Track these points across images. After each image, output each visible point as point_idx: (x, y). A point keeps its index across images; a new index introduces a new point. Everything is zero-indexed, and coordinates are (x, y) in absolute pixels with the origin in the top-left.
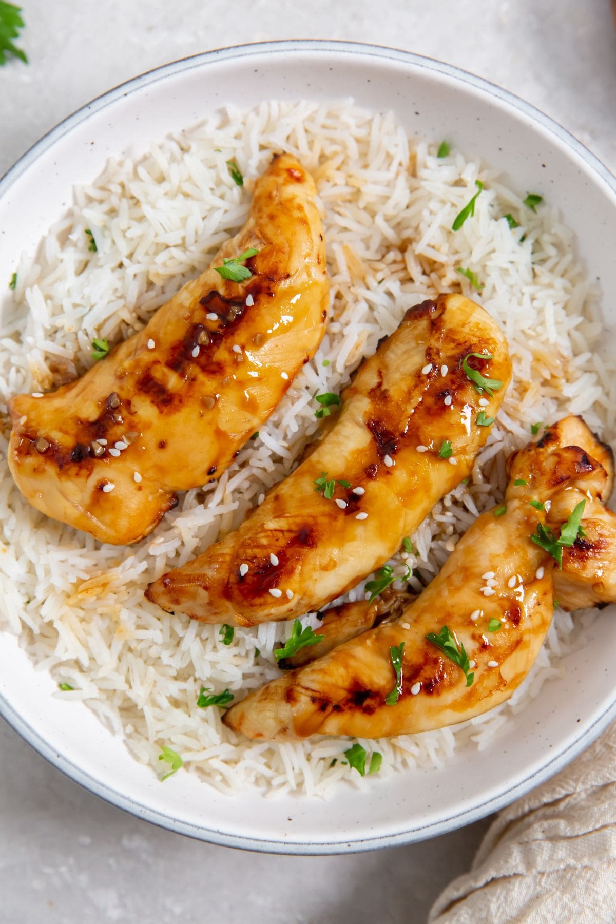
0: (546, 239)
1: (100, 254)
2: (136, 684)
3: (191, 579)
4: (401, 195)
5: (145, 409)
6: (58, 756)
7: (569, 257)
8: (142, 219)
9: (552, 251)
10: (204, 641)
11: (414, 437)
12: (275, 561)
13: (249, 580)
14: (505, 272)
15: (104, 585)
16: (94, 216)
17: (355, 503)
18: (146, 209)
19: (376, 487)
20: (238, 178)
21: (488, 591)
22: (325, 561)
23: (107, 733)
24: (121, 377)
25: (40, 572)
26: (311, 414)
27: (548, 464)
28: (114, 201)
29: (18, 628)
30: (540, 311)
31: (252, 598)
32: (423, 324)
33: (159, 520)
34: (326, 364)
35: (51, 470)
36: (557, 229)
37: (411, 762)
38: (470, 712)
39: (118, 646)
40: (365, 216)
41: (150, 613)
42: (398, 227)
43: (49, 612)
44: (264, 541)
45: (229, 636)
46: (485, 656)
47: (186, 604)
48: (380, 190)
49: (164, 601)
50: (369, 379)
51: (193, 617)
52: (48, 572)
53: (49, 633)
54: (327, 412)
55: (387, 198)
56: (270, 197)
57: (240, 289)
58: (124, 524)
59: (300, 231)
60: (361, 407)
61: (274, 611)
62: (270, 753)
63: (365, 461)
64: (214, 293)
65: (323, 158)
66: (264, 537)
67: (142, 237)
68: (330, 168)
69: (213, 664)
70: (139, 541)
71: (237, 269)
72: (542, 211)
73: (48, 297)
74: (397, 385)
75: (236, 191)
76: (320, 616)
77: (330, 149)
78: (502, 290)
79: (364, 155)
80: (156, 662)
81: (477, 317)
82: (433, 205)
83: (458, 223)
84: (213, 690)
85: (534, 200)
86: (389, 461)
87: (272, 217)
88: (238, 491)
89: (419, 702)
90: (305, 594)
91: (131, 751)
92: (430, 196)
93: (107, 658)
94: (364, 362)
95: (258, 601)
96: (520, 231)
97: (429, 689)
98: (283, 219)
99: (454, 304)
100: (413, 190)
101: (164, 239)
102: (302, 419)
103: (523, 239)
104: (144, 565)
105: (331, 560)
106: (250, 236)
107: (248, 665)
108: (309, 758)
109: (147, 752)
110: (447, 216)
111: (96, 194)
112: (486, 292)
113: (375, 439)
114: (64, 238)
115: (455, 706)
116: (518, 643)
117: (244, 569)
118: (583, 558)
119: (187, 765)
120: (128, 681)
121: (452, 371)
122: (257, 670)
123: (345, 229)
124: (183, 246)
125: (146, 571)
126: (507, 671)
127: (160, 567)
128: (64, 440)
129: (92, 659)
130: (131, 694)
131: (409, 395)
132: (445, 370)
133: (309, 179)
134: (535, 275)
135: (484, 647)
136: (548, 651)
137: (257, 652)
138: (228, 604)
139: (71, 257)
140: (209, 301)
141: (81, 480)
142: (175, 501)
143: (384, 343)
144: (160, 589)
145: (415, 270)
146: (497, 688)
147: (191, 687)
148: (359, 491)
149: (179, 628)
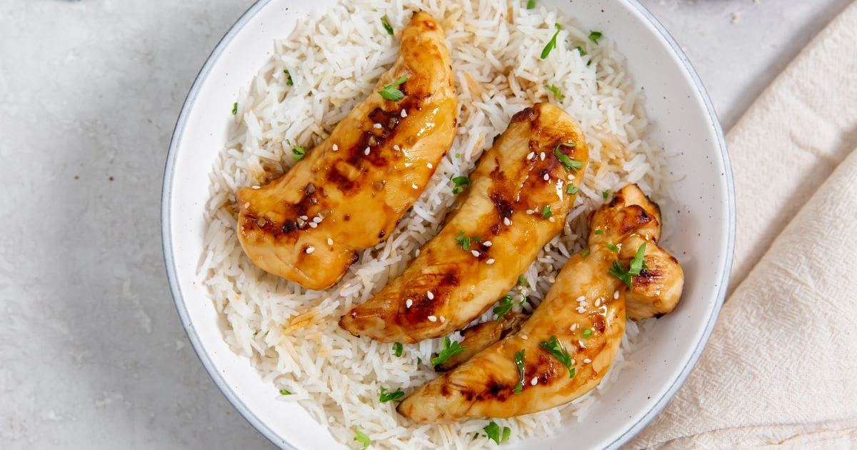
0: (605, 62)
1: (295, 86)
2: (335, 388)
3: (371, 312)
4: (503, 36)
5: (333, 193)
6: (284, 442)
7: (622, 74)
8: (324, 60)
9: (610, 71)
10: (382, 355)
11: (524, 204)
12: (431, 296)
13: (414, 311)
14: (578, 86)
15: (310, 319)
16: (290, 61)
17: (485, 252)
18: (326, 54)
19: (499, 240)
20: (390, 31)
21: (581, 310)
22: (466, 295)
23: (315, 423)
24: (315, 172)
25: (264, 312)
26: (449, 191)
27: (618, 218)
28: (303, 49)
29: (250, 353)
30: (604, 112)
31: (416, 323)
32: (526, 125)
33: (346, 271)
34: (457, 156)
35: (268, 239)
36: (613, 55)
37: (530, 432)
38: (572, 395)
39: (321, 362)
40: (479, 52)
41: (342, 337)
42: (502, 58)
43: (271, 340)
44: (423, 283)
45: (399, 350)
46: (582, 356)
47: (369, 330)
48: (488, 33)
49: (353, 328)
50: (489, 165)
51: (374, 338)
52: (269, 312)
53: (272, 354)
54: (461, 189)
55: (493, 38)
56: (413, 41)
57: (396, 105)
58: (322, 275)
59: (436, 63)
60: (484, 185)
61: (431, 331)
62: (432, 431)
63: (490, 222)
64: (378, 110)
65: (447, 13)
66: (422, 280)
67: (324, 73)
68: (453, 19)
69: (389, 371)
70: (332, 286)
71: (394, 92)
72: (602, 43)
73: (260, 119)
74: (510, 166)
75: (389, 37)
76: (462, 333)
77: (452, 7)
78: (577, 100)
79: (476, 10)
80: (348, 371)
81: (563, 118)
82: (527, 42)
83: (545, 54)
84: (390, 389)
85: (596, 35)
86: (507, 221)
87: (416, 55)
88: (400, 248)
89: (538, 391)
90: (452, 318)
91: (333, 435)
92: (523, 36)
93: (313, 371)
94: (484, 153)
95: (420, 325)
96: (587, 58)
97: (543, 381)
98: (423, 56)
99: (546, 109)
100: (511, 32)
101: (339, 74)
102: (443, 195)
103: (589, 63)
104: (337, 304)
105: (470, 294)
106: (401, 68)
107: (413, 370)
108: (459, 433)
109: (346, 435)
110: (537, 49)
111: (290, 45)
112: (565, 101)
113: (496, 207)
114: (269, 77)
115: (562, 392)
116: (603, 346)
117: (409, 303)
118: (646, 284)
119: (374, 443)
120: (329, 387)
121: (548, 156)
122: (419, 373)
123: (465, 62)
124: (353, 78)
125: (339, 308)
126: (597, 366)
127: (349, 305)
128: (277, 218)
129: (303, 371)
130: (332, 395)
131: (519, 174)
132: (543, 156)
133: (439, 28)
134: (599, 88)
135: (580, 350)
136: (622, 350)
137: (419, 361)
138: (399, 328)
139: (275, 90)
140: (375, 115)
141: (291, 246)
142: (356, 257)
143: (498, 139)
144: (349, 320)
145: (515, 88)
146: (591, 378)
147: (373, 387)
148: (488, 244)
149: (363, 347)
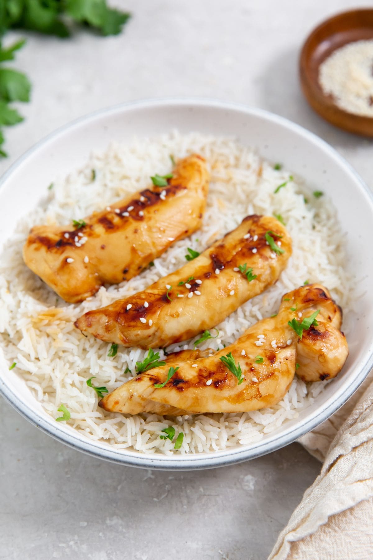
1: (97, 181)
2: (57, 371)
5: (99, 229)
7: (333, 222)
8: (121, 166)
9: (325, 218)
10: (100, 356)
11: (233, 264)
12: (146, 305)
13: (132, 312)
15: (54, 316)
17: (195, 286)
19: (208, 283)
21: (259, 343)
22: (174, 312)
25: (23, 305)
26: (183, 255)
27: (304, 293)
28: (110, 160)
30: (313, 241)
31: (130, 322)
34: (197, 240)
35: (43, 250)
36: (328, 207)
37: (200, 447)
39: (53, 352)
41: (74, 337)
42: (247, 195)
43: (21, 324)
44: (144, 297)
45: (115, 352)
49: (83, 325)
51: (97, 336)
54: (190, 255)
60: (208, 251)
62: (120, 424)
63: (205, 271)
64: (147, 190)
65: (216, 161)
66: (144, 295)
69: (101, 367)
70: (78, 300)
71: (162, 182)
74: (230, 242)
76: (166, 354)
77: (221, 159)
79: (237, 163)
85: (319, 194)
86: (217, 271)
94: (216, 242)
95: (133, 324)
96: (309, 206)
97: (216, 385)
105: (177, 312)
107: (120, 375)
108: (142, 432)
109: (53, 407)
111: (102, 157)
112: (288, 227)
113: (212, 263)
115: (228, 399)
116: (272, 375)
117: (129, 306)
120: (53, 370)
121: (259, 239)
123: (221, 193)
125: (78, 314)
126: (263, 389)
130: (53, 376)
131: (235, 247)
132: (256, 238)
134: (314, 227)
135: (251, 370)
137: (127, 367)
138: (117, 326)
140: (144, 193)
141: (57, 255)
144: (83, 320)
146: (255, 397)
148: (199, 282)
149: (87, 346)
